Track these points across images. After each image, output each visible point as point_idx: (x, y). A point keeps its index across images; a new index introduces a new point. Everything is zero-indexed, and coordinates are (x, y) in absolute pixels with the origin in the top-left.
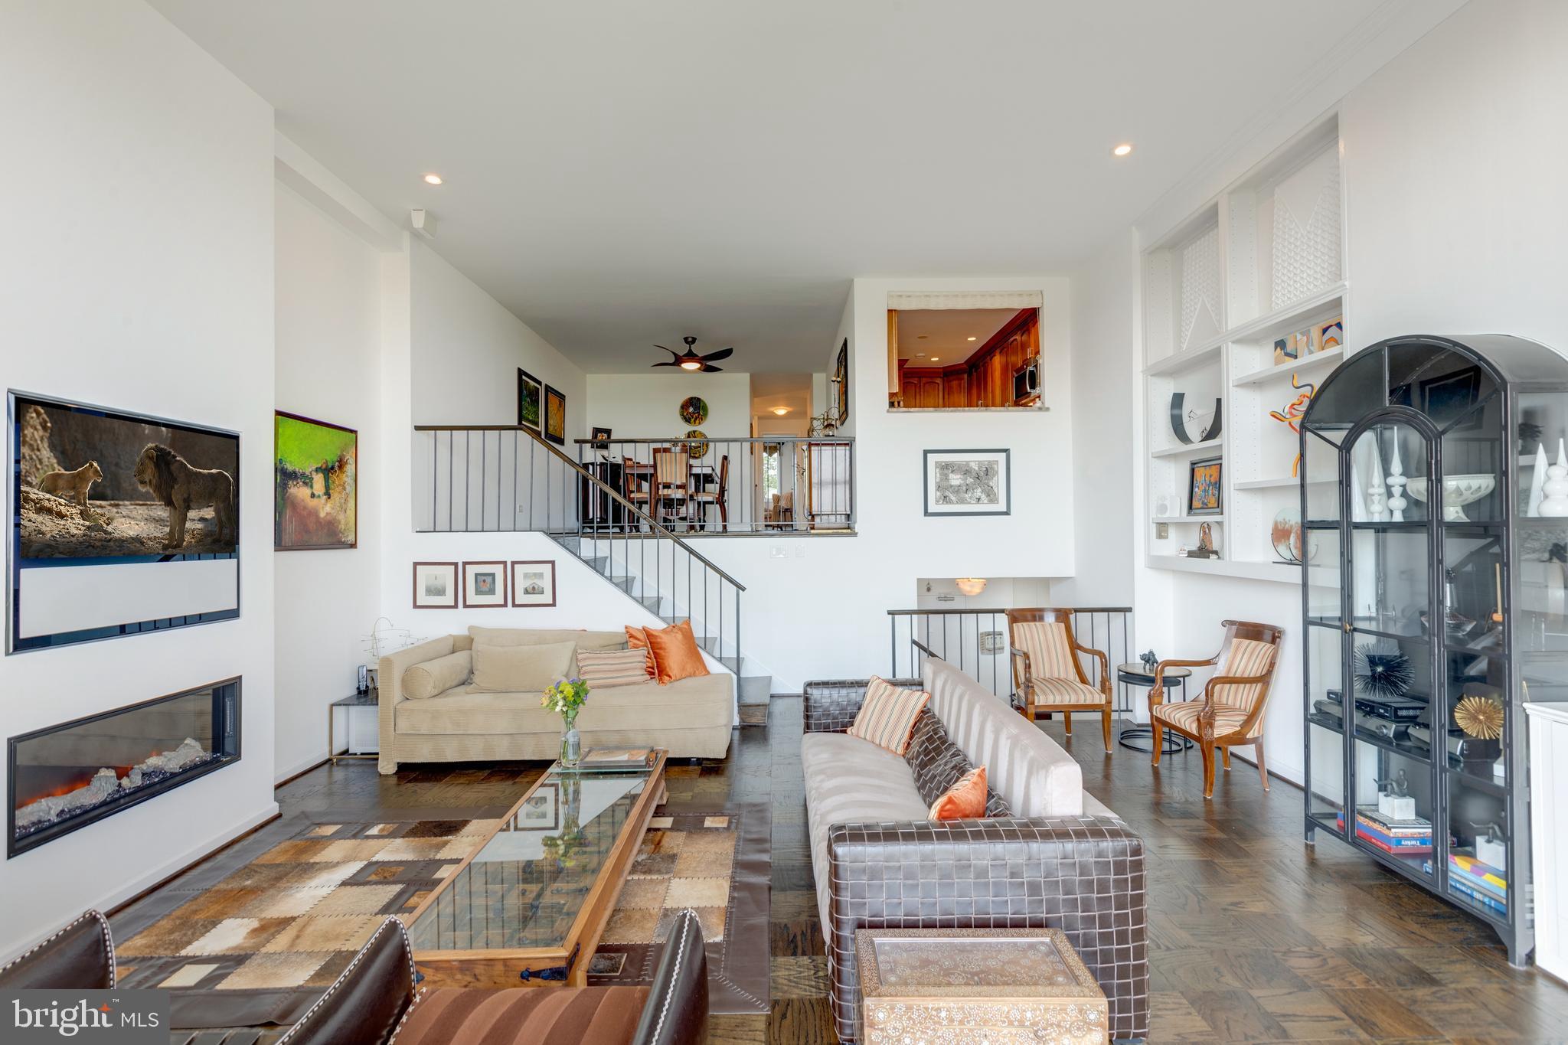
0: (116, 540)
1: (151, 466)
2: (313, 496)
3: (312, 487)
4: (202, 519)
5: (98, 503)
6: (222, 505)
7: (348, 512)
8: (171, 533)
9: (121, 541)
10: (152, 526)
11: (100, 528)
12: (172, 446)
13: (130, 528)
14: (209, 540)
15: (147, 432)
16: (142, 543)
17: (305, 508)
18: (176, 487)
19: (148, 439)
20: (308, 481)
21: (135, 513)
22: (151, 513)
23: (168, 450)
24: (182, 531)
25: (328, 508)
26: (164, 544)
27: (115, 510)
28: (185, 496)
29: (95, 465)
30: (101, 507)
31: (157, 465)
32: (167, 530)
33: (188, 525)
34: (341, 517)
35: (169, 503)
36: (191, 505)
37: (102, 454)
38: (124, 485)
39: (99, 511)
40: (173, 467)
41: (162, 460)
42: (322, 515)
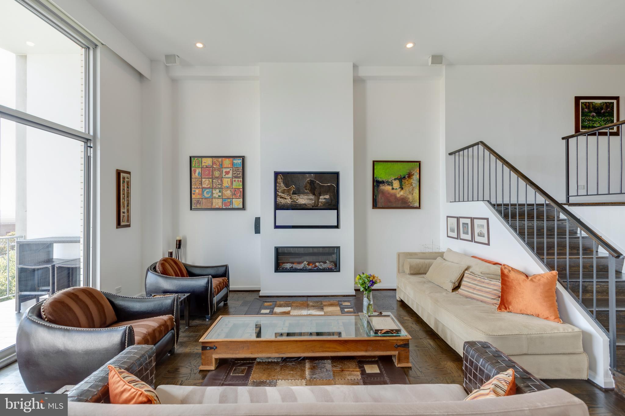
0: (299, 204)
1: (308, 185)
2: (393, 189)
3: (392, 186)
4: (325, 199)
5: (294, 195)
6: (332, 194)
7: (414, 194)
8: (315, 203)
9: (300, 205)
10: (309, 201)
11: (295, 202)
12: (315, 179)
13: (303, 201)
14: (327, 204)
15: (307, 176)
16: (306, 205)
17: (389, 193)
18: (316, 190)
19: (308, 178)
20: (390, 183)
21: (304, 197)
22: (309, 197)
23: (314, 180)
24: (318, 202)
25: (402, 193)
26: (313, 206)
27: (298, 197)
28: (319, 192)
29: (293, 186)
30: (295, 196)
31: (310, 184)
32: (314, 202)
33: (320, 200)
34: (410, 196)
35: (314, 194)
36: (321, 194)
37: (295, 183)
38: (301, 190)
39: (294, 197)
40: (315, 185)
41: (312, 183)
42: (398, 196)
